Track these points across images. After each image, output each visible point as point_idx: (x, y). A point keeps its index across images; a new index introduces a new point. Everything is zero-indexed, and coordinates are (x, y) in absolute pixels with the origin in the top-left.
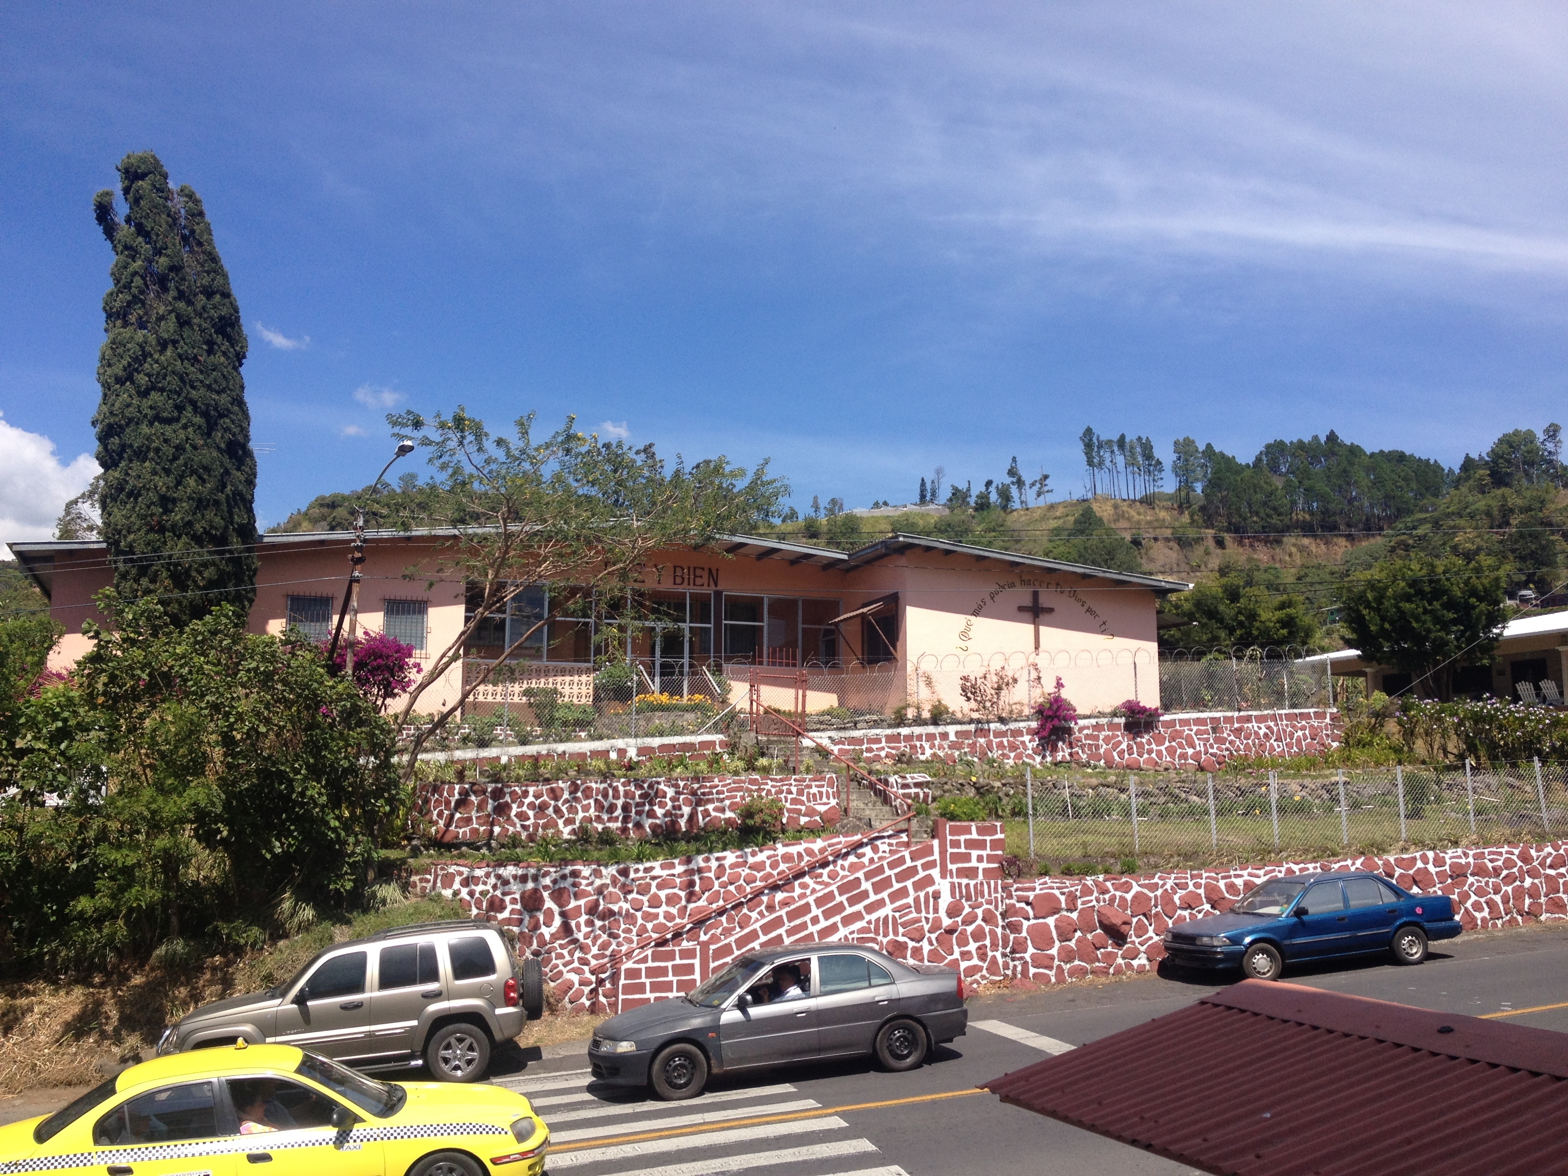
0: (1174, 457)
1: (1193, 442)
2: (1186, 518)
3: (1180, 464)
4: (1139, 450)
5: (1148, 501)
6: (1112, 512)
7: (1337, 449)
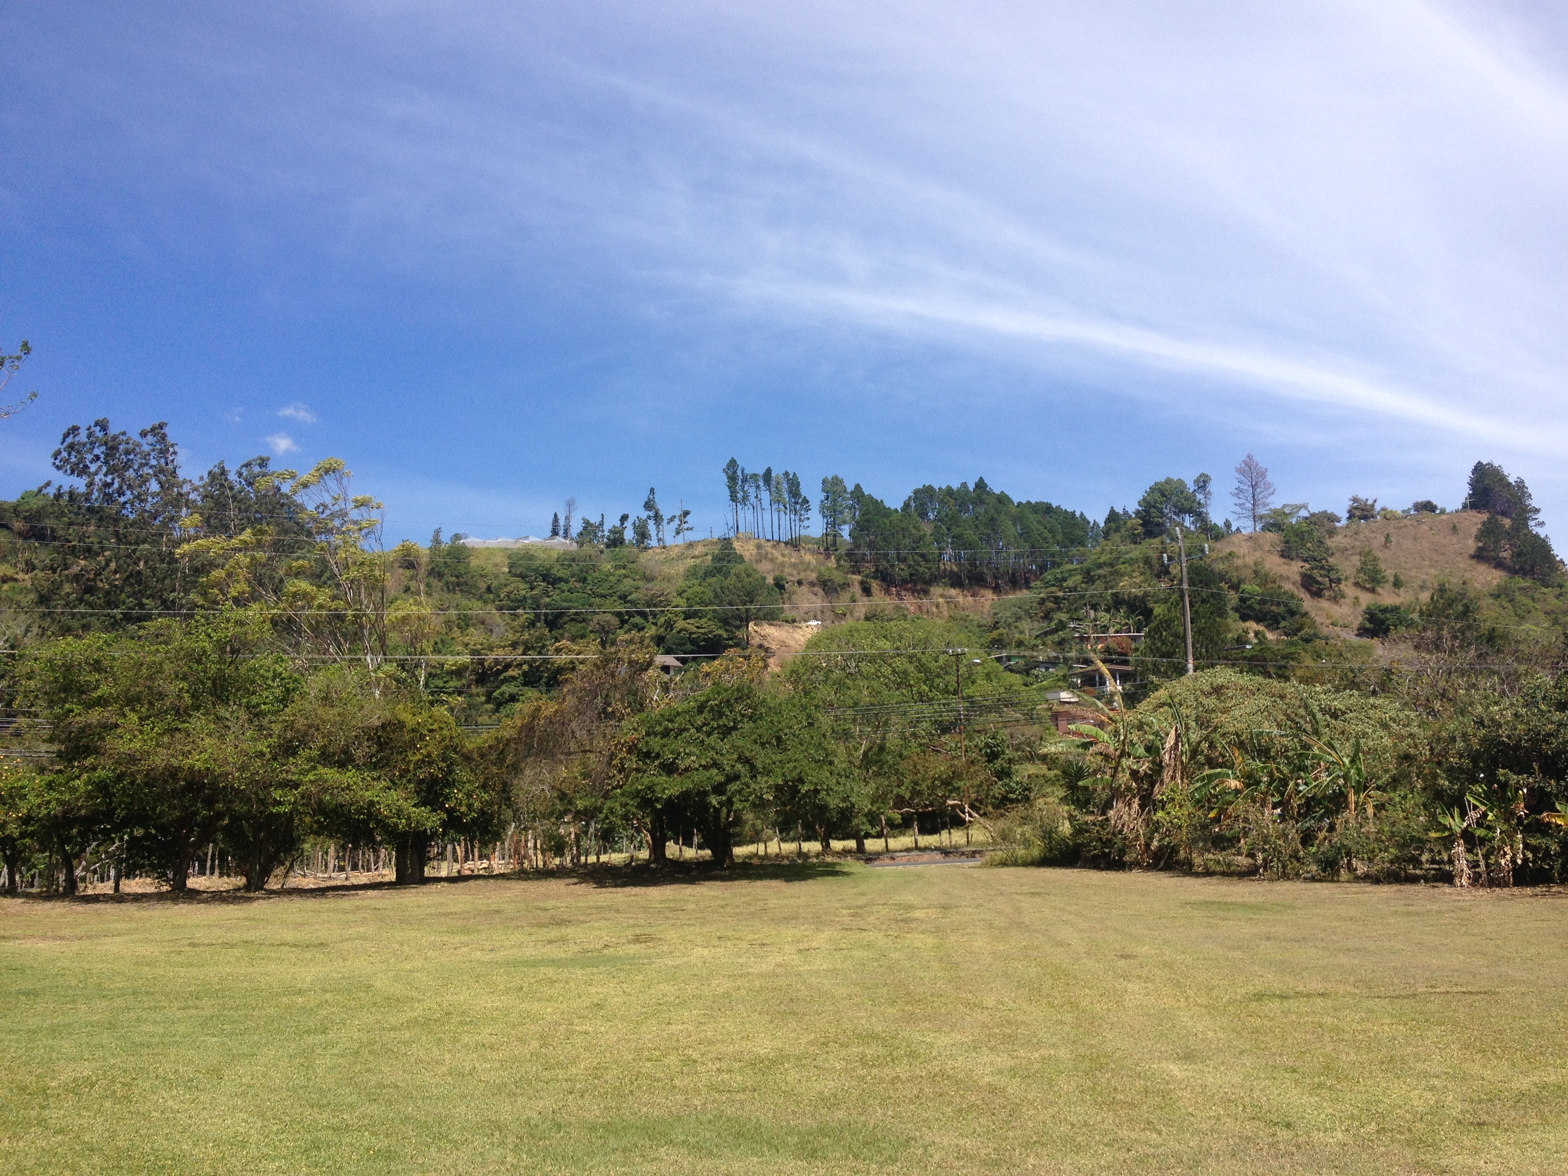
0: (822, 496)
1: (841, 481)
2: (832, 563)
3: (828, 504)
4: (785, 486)
5: (794, 544)
6: (755, 552)
7: (985, 496)
